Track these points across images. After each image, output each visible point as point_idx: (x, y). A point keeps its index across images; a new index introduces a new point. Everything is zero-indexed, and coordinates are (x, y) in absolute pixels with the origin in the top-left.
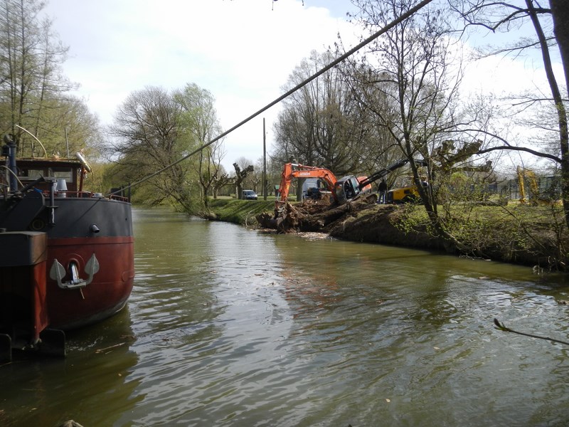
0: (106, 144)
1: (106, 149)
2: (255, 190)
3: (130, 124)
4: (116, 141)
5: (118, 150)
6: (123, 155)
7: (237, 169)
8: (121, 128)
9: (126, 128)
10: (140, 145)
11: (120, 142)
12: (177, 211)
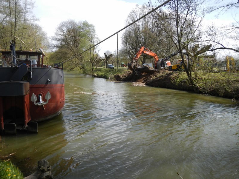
0: (50, 44)
1: (50, 46)
2: (113, 64)
3: (60, 35)
4: (55, 43)
5: (56, 47)
6: (57, 49)
7: (106, 55)
8: (57, 37)
9: (59, 37)
10: (65, 45)
11: (56, 43)
12: (80, 73)
